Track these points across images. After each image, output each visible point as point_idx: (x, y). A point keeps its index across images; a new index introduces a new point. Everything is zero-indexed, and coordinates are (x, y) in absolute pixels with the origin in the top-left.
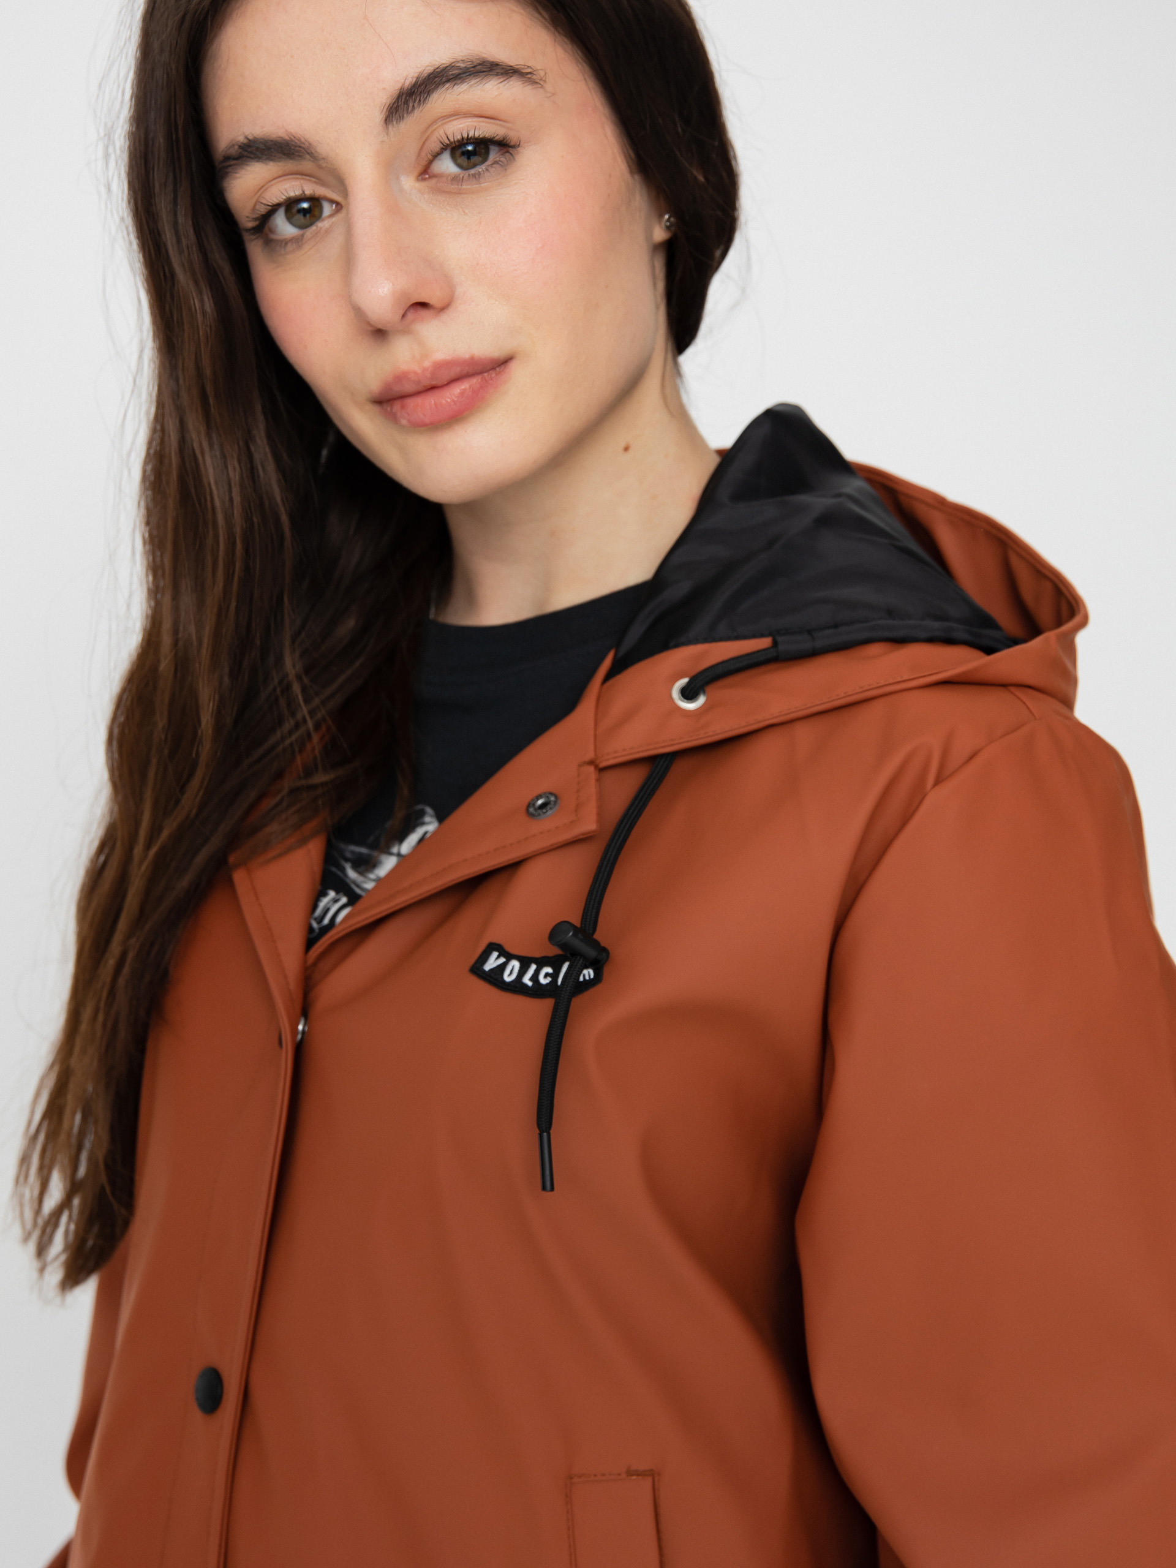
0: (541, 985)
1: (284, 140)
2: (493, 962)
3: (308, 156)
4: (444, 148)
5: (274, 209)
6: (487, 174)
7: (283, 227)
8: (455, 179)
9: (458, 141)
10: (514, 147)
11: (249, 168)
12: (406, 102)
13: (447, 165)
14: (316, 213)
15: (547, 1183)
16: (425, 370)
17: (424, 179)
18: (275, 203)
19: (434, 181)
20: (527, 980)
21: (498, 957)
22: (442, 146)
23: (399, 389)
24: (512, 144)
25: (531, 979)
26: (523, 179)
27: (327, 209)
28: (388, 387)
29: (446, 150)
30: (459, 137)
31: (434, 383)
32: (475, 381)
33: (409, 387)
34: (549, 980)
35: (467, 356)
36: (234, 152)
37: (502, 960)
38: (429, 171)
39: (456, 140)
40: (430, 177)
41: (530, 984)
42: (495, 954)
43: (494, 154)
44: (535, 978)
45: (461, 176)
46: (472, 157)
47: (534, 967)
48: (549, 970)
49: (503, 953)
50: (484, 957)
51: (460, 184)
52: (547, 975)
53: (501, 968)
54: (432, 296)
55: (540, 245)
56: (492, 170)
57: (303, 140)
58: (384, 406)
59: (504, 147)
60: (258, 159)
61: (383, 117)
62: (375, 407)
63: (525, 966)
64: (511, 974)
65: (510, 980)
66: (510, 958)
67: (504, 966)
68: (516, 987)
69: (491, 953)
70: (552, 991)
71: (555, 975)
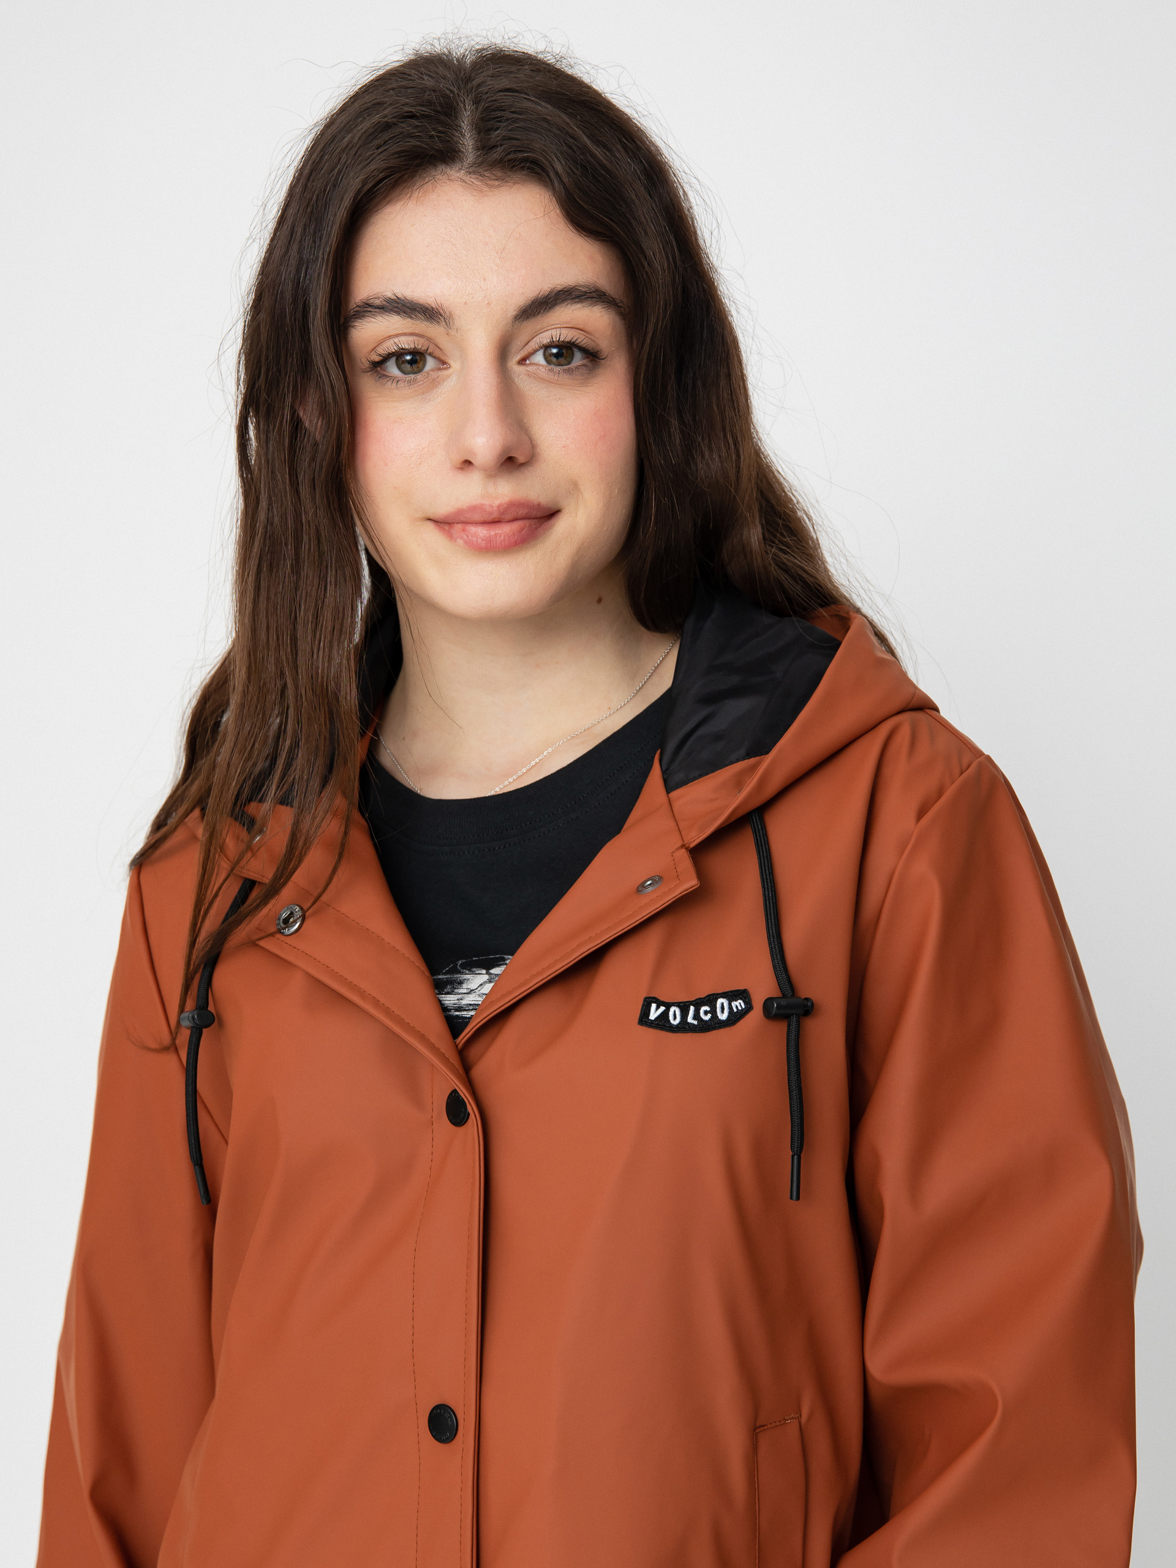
0: (706, 1021)
2: (654, 1014)
4: (543, 344)
5: (386, 358)
7: (393, 369)
8: (548, 371)
9: (557, 342)
10: (600, 358)
12: (536, 308)
14: (421, 364)
15: (796, 1194)
16: (500, 505)
17: (524, 364)
19: (530, 368)
20: (690, 1019)
21: (658, 1008)
22: (543, 342)
24: (598, 355)
25: (694, 1018)
27: (430, 363)
34: (709, 1016)
37: (662, 1009)
38: (529, 359)
39: (556, 340)
40: (530, 364)
41: (695, 1022)
42: (654, 1006)
44: (697, 1016)
45: (553, 371)
46: (560, 358)
47: (692, 1008)
48: (707, 1008)
49: (659, 1004)
50: (646, 1012)
51: (552, 375)
52: (706, 1013)
53: (665, 1014)
54: (523, 453)
56: (579, 371)
58: (444, 523)
59: (593, 356)
60: (398, 313)
61: (514, 313)
62: (430, 525)
63: (684, 1009)
64: (675, 1018)
65: (676, 1022)
66: (668, 1006)
67: (666, 1013)
68: (684, 1027)
69: (650, 1006)
70: (715, 1024)
71: (713, 1011)
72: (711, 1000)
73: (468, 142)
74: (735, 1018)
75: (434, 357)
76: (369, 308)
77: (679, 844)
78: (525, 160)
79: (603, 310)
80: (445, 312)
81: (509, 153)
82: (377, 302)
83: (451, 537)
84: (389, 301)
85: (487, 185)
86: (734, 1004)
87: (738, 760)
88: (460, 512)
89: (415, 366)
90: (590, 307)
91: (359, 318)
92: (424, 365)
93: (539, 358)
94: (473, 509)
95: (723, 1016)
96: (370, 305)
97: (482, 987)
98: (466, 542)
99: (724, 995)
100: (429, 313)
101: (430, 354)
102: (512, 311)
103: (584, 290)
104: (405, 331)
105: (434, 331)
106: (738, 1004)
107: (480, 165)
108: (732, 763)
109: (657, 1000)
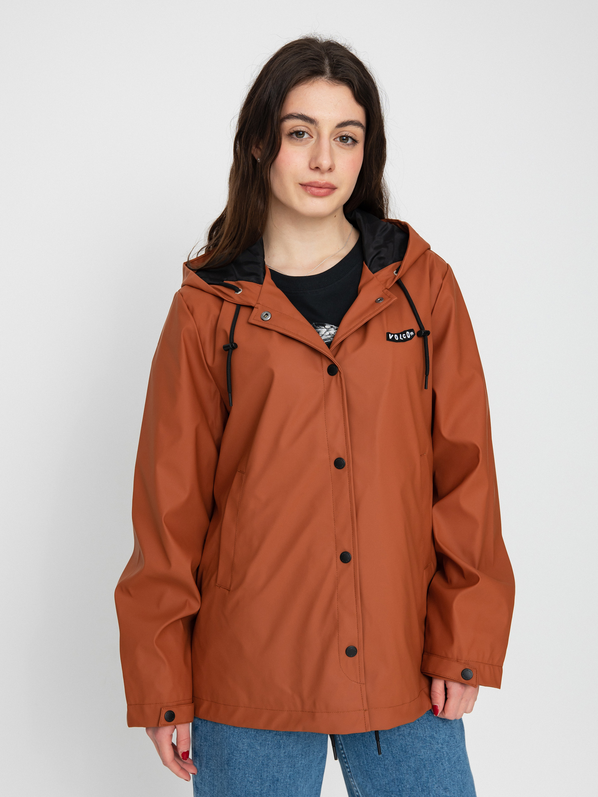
0: (405, 339)
2: (391, 337)
3: (315, 124)
5: (294, 132)
16: (322, 183)
19: (337, 142)
21: (391, 335)
31: (322, 186)
32: (329, 190)
33: (316, 185)
37: (392, 335)
38: (335, 139)
41: (402, 339)
42: (390, 335)
44: (402, 337)
46: (344, 140)
47: (400, 335)
48: (404, 335)
49: (391, 334)
50: (388, 337)
58: (304, 186)
59: (355, 141)
60: (301, 119)
61: (336, 125)
62: (300, 186)
63: (398, 335)
64: (397, 338)
65: (397, 339)
66: (394, 335)
67: (394, 337)
68: (399, 341)
69: (389, 335)
70: (407, 339)
71: (406, 336)
72: (405, 332)
73: (328, 69)
74: (412, 337)
75: (308, 134)
76: (291, 116)
77: (384, 288)
78: (347, 79)
79: (360, 128)
80: (317, 121)
81: (343, 76)
82: (295, 115)
83: (306, 190)
84: (300, 115)
85: (334, 84)
86: (411, 333)
87: (391, 264)
88: (311, 183)
89: (301, 136)
90: (357, 128)
91: (288, 119)
92: (304, 136)
93: (338, 139)
94: (315, 182)
95: (409, 337)
96: (292, 116)
98: (311, 192)
99: (408, 331)
100: (311, 121)
101: (307, 133)
102: (335, 125)
103: (357, 122)
104: (302, 125)
105: (311, 126)
106: (412, 333)
107: (332, 77)
108: (389, 265)
109: (390, 333)
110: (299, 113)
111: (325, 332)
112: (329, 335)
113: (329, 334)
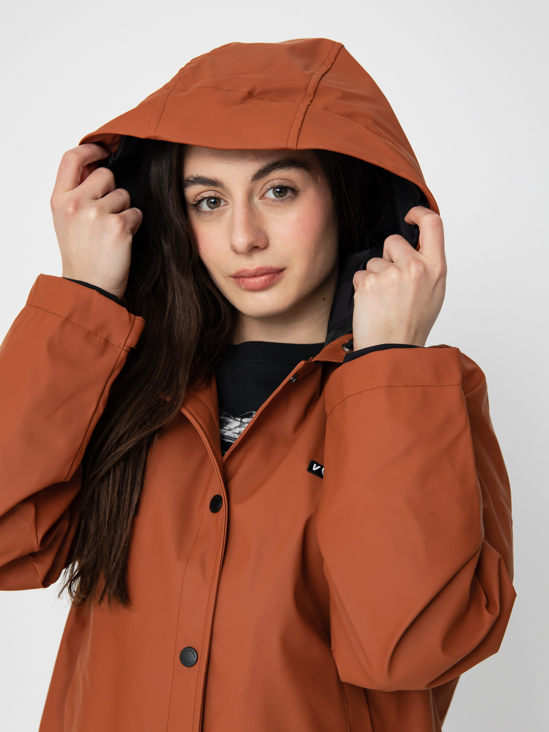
1: (213, 180)
2: (315, 468)
3: (220, 186)
4: (271, 188)
5: (204, 199)
6: (286, 200)
7: (205, 206)
8: (273, 200)
9: (277, 186)
10: (297, 192)
11: (196, 186)
12: (261, 174)
13: (271, 195)
14: (218, 203)
16: (254, 270)
17: (262, 199)
18: (205, 197)
19: (266, 200)
21: (317, 466)
22: (271, 187)
23: (242, 274)
24: (296, 190)
26: (298, 204)
27: (223, 203)
28: (238, 273)
29: (272, 188)
30: (278, 185)
31: (256, 275)
32: (271, 275)
33: (245, 274)
35: (270, 267)
36: (191, 179)
37: (319, 467)
38: (264, 196)
39: (277, 185)
40: (264, 198)
43: (289, 194)
45: (276, 200)
46: (280, 193)
50: (310, 469)
51: (275, 203)
54: (260, 244)
55: (302, 229)
56: (288, 199)
57: (220, 181)
58: (235, 279)
59: (294, 190)
60: (201, 184)
61: (251, 178)
62: (232, 279)
66: (321, 467)
67: (320, 470)
69: (314, 465)
79: (296, 170)
84: (196, 178)
89: (215, 205)
90: (289, 170)
91: (187, 186)
92: (220, 204)
96: (188, 181)
97: (235, 429)
98: (245, 286)
100: (213, 182)
101: (222, 199)
102: (250, 178)
104: (207, 189)
105: (218, 190)
109: (316, 463)
110: (195, 175)
111: (235, 428)
112: (238, 434)
113: (238, 432)
